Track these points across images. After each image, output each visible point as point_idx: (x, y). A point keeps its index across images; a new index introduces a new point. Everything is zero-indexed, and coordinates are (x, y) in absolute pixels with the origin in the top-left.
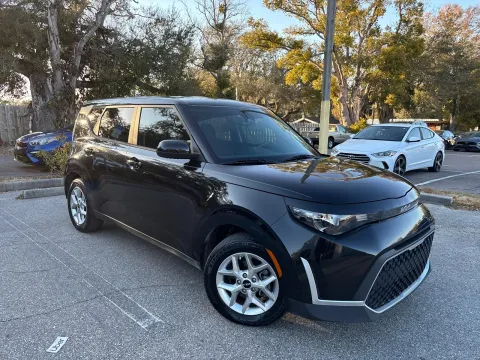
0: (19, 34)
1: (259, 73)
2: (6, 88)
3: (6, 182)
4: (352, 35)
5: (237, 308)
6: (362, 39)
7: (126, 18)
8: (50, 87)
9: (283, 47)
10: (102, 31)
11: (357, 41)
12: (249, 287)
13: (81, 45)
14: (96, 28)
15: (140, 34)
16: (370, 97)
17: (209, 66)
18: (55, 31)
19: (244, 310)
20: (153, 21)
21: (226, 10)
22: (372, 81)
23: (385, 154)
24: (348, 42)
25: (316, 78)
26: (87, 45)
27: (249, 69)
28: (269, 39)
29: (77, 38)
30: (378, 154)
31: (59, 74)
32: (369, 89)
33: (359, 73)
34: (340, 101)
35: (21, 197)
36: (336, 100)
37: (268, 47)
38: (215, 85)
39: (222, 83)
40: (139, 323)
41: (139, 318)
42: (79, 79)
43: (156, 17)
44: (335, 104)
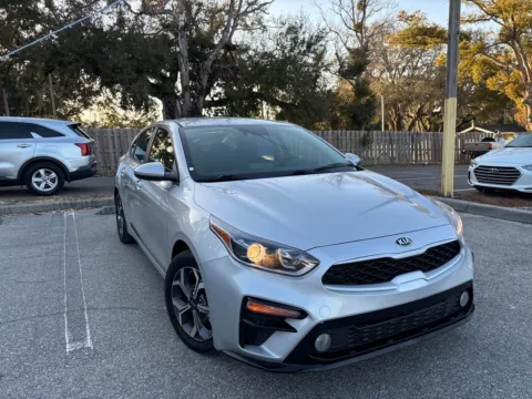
0: (152, 60)
1: (419, 78)
2: (142, 112)
7: (259, 31)
8: (179, 108)
9: (445, 41)
10: (229, 47)
13: (208, 63)
14: (221, 45)
15: (271, 46)
17: (345, 74)
18: (185, 53)
20: (284, 30)
21: (365, 6)
25: (492, 75)
26: (214, 62)
27: (405, 74)
28: (425, 34)
29: (205, 58)
31: (187, 95)
34: (526, 102)
36: (519, 102)
37: (426, 44)
38: (353, 94)
39: (361, 90)
40: (68, 346)
41: (73, 340)
42: (208, 98)
43: (287, 26)
44: (519, 106)
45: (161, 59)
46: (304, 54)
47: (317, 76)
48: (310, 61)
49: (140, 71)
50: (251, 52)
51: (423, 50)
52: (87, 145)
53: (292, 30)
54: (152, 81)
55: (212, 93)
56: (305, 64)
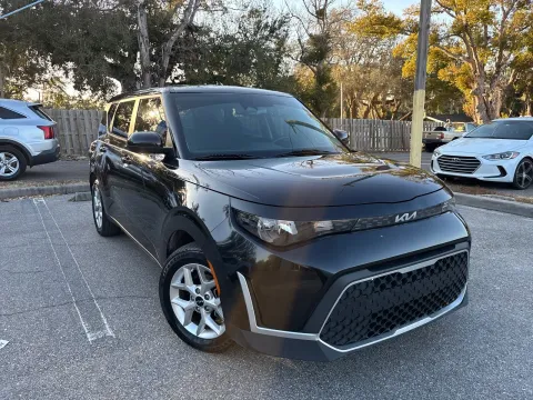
0: (110, 38)
1: (375, 66)
2: (100, 93)
3: (70, 185)
4: (492, 9)
5: (192, 328)
6: (506, 15)
7: (220, 13)
9: (402, 31)
10: (191, 28)
11: (499, 17)
12: (201, 304)
13: (170, 45)
14: (183, 26)
15: (233, 29)
16: (516, 87)
17: (307, 60)
18: (145, 32)
19: (198, 333)
20: (246, 13)
22: (519, 66)
23: (502, 156)
24: (487, 18)
25: (444, 66)
26: (176, 43)
27: (362, 62)
28: (382, 24)
29: (166, 39)
30: (493, 156)
31: (148, 77)
32: (514, 76)
33: (500, 58)
34: (474, 93)
35: (74, 200)
36: (468, 93)
37: (382, 33)
38: (314, 80)
39: (322, 77)
40: (88, 336)
41: (92, 330)
42: (169, 81)
43: (249, 8)
44: (467, 97)
45: (119, 37)
46: (267, 38)
47: (279, 62)
48: (273, 46)
49: (96, 50)
50: (212, 35)
51: (379, 39)
52: (50, 127)
53: (254, 13)
54: (110, 61)
55: (173, 76)
56: (267, 49)
